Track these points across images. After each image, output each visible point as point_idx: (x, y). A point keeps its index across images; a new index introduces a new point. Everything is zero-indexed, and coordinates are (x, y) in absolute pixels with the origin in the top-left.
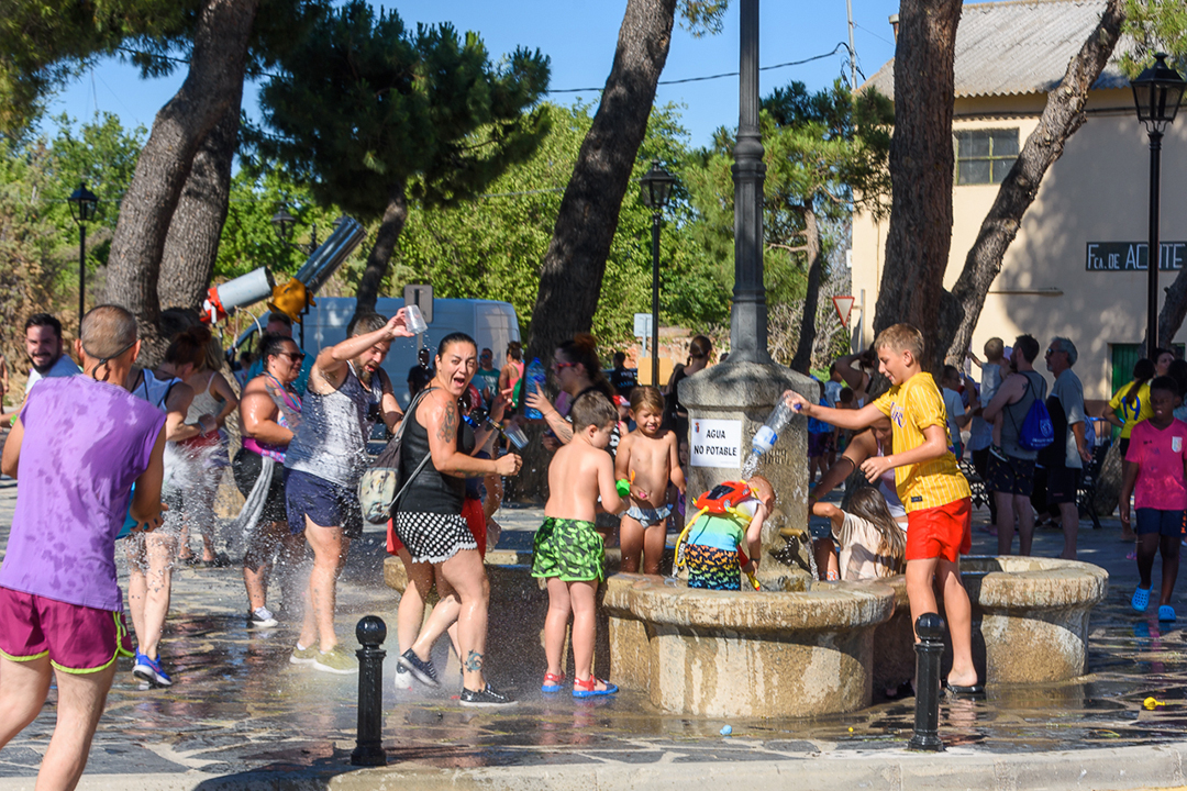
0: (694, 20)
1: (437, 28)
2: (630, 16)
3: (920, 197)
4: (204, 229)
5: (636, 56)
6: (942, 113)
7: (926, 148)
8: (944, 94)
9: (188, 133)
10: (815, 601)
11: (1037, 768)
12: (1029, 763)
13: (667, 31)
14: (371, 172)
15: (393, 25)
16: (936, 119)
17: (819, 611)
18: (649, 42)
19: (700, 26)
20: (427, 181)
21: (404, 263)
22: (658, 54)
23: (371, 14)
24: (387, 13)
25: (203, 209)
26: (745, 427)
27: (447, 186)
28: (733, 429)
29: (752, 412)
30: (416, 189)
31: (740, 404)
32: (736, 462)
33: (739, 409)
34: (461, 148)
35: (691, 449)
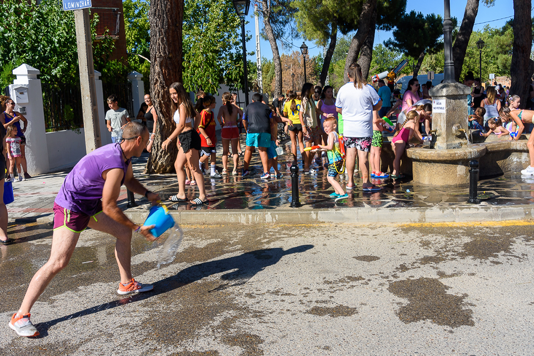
0: (487, 4)
1: (431, 15)
2: (468, 4)
4: (366, 63)
9: (359, 42)
10: (456, 152)
11: (509, 211)
13: (477, 6)
14: (416, 47)
15: (421, 16)
17: (457, 155)
18: (473, 9)
19: (489, 5)
20: (430, 48)
21: (439, 67)
22: (475, 12)
23: (416, 14)
24: (419, 13)
25: (366, 58)
26: (446, 101)
27: (434, 49)
28: (443, 101)
29: (448, 97)
30: (427, 51)
31: (444, 95)
32: (444, 111)
33: (445, 96)
34: (437, 41)
35: (433, 108)
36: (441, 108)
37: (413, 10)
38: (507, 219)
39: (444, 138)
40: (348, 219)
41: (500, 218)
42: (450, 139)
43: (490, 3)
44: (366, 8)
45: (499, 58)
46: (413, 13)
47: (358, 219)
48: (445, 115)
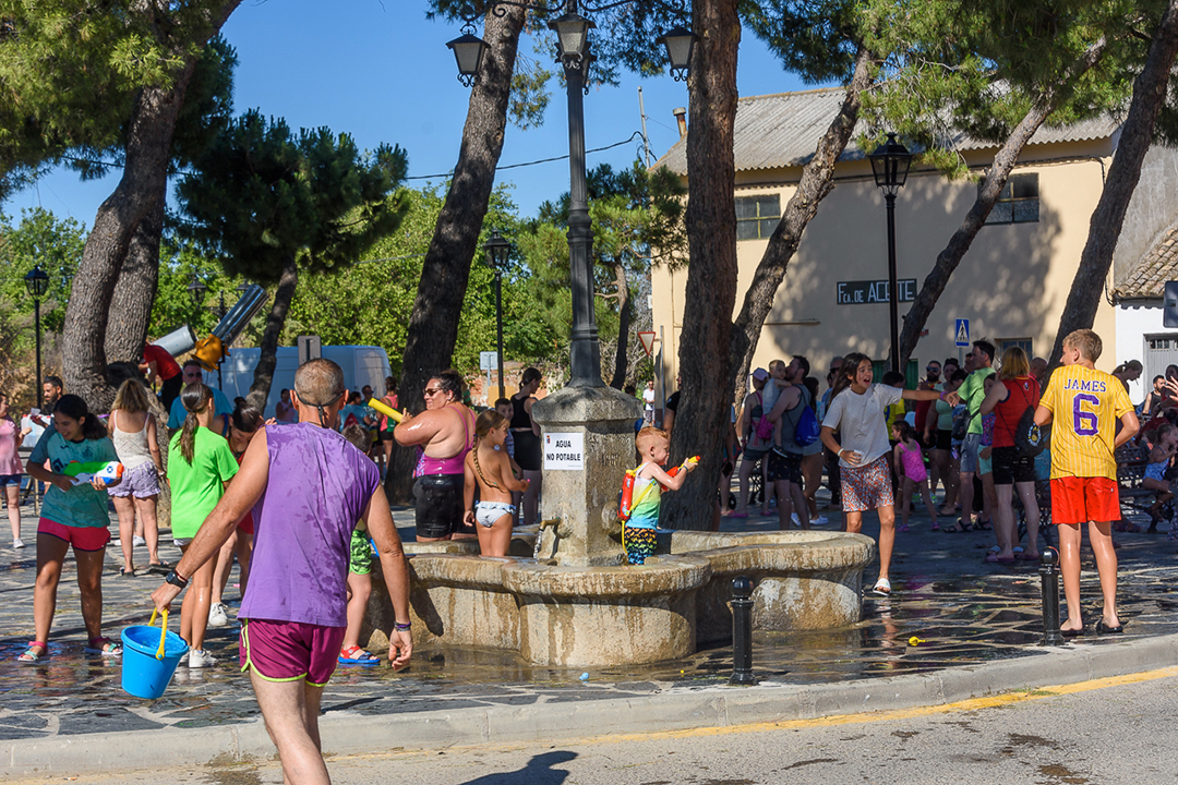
0: (521, 116)
1: (316, 131)
2: (472, 117)
3: (711, 252)
4: (139, 298)
5: (477, 149)
6: (726, 186)
7: (714, 213)
8: (727, 170)
9: (124, 222)
11: (831, 695)
12: (824, 691)
13: (502, 128)
14: (268, 247)
15: (281, 131)
16: (721, 190)
17: (652, 579)
18: (487, 138)
19: (525, 120)
20: (313, 253)
21: (294, 319)
22: (494, 146)
23: (263, 123)
24: (276, 122)
25: (138, 283)
26: (586, 437)
27: (328, 256)
28: (577, 439)
29: (592, 426)
30: (304, 260)
31: (581, 419)
32: (580, 465)
33: (581, 423)
34: (339, 226)
35: (545, 456)
36: (571, 457)
37: (254, 108)
38: (826, 712)
39: (581, 541)
40: (464, 735)
41: (814, 713)
42: (595, 545)
43: (530, 116)
44: (155, 102)
45: (558, 301)
46: (252, 119)
47: (487, 735)
48: (585, 475)
